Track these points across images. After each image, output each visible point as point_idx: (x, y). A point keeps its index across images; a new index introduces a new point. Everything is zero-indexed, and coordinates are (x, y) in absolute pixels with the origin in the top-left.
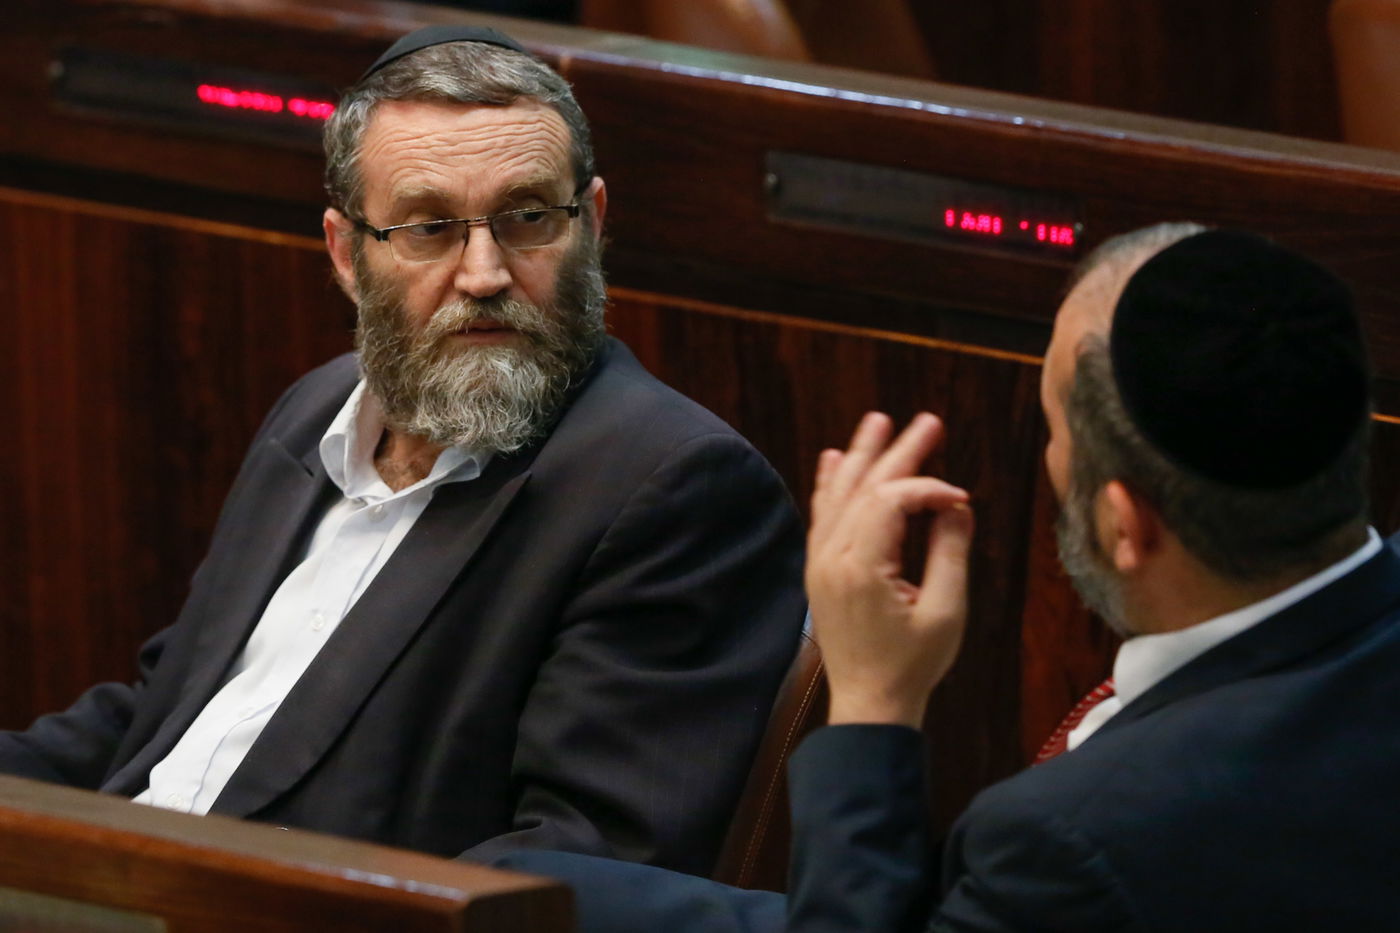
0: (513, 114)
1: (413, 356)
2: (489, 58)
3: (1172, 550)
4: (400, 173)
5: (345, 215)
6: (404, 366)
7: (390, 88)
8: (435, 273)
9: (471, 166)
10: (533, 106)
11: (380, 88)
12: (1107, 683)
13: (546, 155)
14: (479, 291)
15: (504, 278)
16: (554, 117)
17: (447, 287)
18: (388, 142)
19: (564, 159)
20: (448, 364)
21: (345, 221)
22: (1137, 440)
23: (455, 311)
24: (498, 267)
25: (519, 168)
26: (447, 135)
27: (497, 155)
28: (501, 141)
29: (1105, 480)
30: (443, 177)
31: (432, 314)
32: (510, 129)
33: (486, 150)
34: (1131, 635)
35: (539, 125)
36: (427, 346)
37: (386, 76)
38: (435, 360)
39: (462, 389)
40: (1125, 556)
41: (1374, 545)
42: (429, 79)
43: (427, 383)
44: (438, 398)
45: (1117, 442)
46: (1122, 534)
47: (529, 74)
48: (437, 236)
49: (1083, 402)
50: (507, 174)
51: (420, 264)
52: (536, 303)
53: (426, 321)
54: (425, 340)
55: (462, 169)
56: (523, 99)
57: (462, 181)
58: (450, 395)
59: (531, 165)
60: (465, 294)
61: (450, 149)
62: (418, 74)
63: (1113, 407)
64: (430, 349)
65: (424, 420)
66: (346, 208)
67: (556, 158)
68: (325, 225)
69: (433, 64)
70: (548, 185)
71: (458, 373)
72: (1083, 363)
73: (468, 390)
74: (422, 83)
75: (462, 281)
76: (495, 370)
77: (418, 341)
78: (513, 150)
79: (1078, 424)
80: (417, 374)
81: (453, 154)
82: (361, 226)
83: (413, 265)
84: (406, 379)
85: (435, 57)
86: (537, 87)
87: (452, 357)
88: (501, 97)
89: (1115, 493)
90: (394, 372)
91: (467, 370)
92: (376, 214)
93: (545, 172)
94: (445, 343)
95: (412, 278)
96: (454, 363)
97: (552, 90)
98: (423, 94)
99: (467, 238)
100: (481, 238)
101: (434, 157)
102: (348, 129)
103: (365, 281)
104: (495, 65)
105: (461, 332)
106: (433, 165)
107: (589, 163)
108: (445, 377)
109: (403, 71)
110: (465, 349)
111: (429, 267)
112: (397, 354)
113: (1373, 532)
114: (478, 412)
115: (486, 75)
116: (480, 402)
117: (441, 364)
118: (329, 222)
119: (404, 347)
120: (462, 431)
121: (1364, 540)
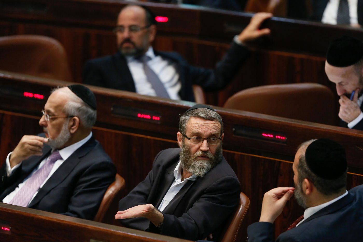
0: (213, 122)
1: (191, 159)
2: (210, 112)
3: (315, 190)
4: (193, 129)
5: (181, 133)
6: (189, 160)
7: (193, 114)
8: (197, 146)
9: (205, 129)
10: (216, 121)
11: (191, 114)
12: (303, 216)
13: (217, 129)
14: (204, 150)
15: (208, 149)
16: (219, 123)
17: (198, 149)
18: (192, 123)
19: (220, 130)
20: (197, 162)
21: (181, 134)
22: (309, 171)
23: (199, 153)
24: (207, 147)
25: (213, 131)
26: (202, 124)
27: (210, 128)
28: (211, 126)
29: (304, 179)
30: (201, 131)
31: (195, 153)
32: (213, 124)
33: (208, 127)
34: (307, 208)
35: (217, 124)
36: (193, 158)
37: (193, 112)
38: (194, 161)
39: (198, 166)
40: (307, 192)
41: (347, 193)
42: (200, 114)
43: (192, 164)
44: (194, 167)
45: (306, 172)
46: (307, 188)
47: (216, 116)
48: (198, 140)
49: (300, 166)
50: (211, 131)
51: (195, 144)
52: (212, 154)
53: (194, 154)
54: (193, 157)
55: (204, 130)
56: (215, 120)
57: (204, 132)
58: (196, 167)
59: (215, 131)
60: (201, 150)
61: (203, 126)
62: (199, 113)
63: (305, 166)
64: (194, 159)
65: (191, 170)
66: (182, 133)
67: (219, 130)
68: (177, 134)
69: (201, 111)
70: (217, 134)
71: (198, 164)
72: (300, 160)
73: (199, 166)
74: (199, 115)
75: (201, 148)
76: (204, 164)
77: (192, 157)
78: (213, 128)
79: (299, 170)
80: (191, 162)
81: (203, 127)
82: (185, 136)
83: (193, 144)
84: (189, 163)
85: (201, 110)
86: (218, 118)
87: (197, 161)
88: (211, 119)
89: (306, 180)
90: (187, 161)
91: (199, 163)
92: (188, 134)
93: (217, 132)
94: (196, 158)
95: (192, 146)
96: (198, 162)
97: (220, 119)
98: (199, 117)
99: (203, 141)
100: (205, 142)
101: (200, 127)
102: (185, 120)
103: (184, 145)
104: (211, 113)
105: (199, 157)
106: (199, 128)
107: (223, 131)
108: (196, 164)
109: (196, 112)
110: (199, 160)
111: (196, 145)
112: (189, 158)
113: (347, 191)
114: (200, 170)
115: (210, 115)
116: (200, 168)
117: (195, 161)
118: (178, 134)
119: (190, 157)
120: (196, 173)
121: (346, 192)
